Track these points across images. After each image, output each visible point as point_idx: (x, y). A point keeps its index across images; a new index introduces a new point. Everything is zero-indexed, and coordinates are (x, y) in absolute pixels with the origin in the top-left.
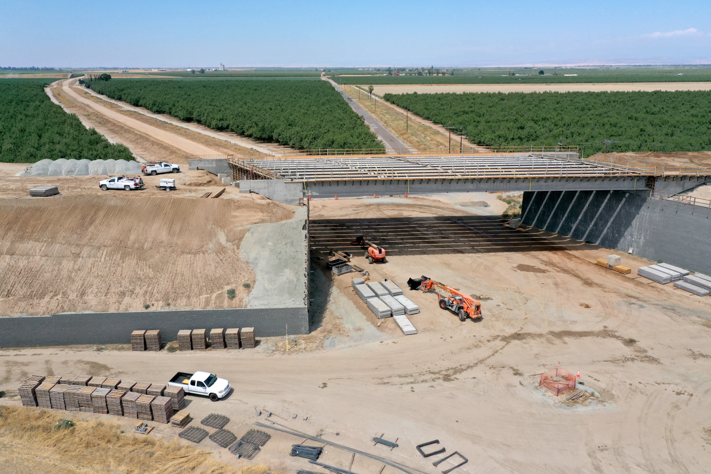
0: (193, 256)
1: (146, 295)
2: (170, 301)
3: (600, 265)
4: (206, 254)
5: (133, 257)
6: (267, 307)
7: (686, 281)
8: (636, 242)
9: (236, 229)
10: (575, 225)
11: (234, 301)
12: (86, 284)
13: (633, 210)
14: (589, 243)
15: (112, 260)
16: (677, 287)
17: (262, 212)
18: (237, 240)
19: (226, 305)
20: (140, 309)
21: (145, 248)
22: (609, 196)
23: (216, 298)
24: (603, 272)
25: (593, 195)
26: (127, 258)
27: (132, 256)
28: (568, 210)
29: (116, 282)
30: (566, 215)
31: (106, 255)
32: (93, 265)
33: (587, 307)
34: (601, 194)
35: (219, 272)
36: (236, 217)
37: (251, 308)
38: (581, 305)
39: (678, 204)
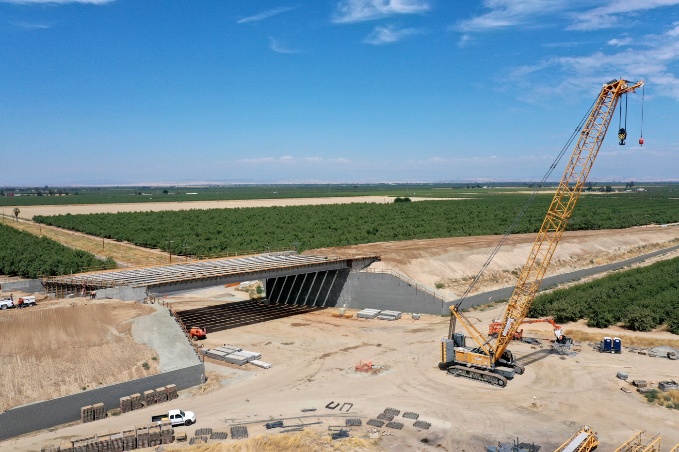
0: (99, 347)
1: (77, 381)
2: (100, 381)
3: (334, 316)
4: (109, 344)
5: (47, 357)
6: (178, 369)
7: (382, 315)
8: (347, 300)
9: (121, 323)
10: (307, 297)
11: (150, 370)
12: (16, 384)
13: (342, 281)
14: (319, 306)
15: (29, 362)
16: (379, 319)
17: (134, 309)
18: (128, 330)
19: (145, 374)
20: (78, 391)
21: (53, 349)
22: (326, 274)
23: (136, 371)
24: (338, 319)
25: (316, 275)
26: (43, 359)
27: (45, 356)
28: (301, 288)
29: (45, 378)
30: (300, 291)
31: (21, 360)
32: (13, 368)
33: (346, 336)
34: (322, 274)
35: (126, 354)
36: (117, 315)
37: (165, 372)
38: (343, 336)
39: (366, 273)
